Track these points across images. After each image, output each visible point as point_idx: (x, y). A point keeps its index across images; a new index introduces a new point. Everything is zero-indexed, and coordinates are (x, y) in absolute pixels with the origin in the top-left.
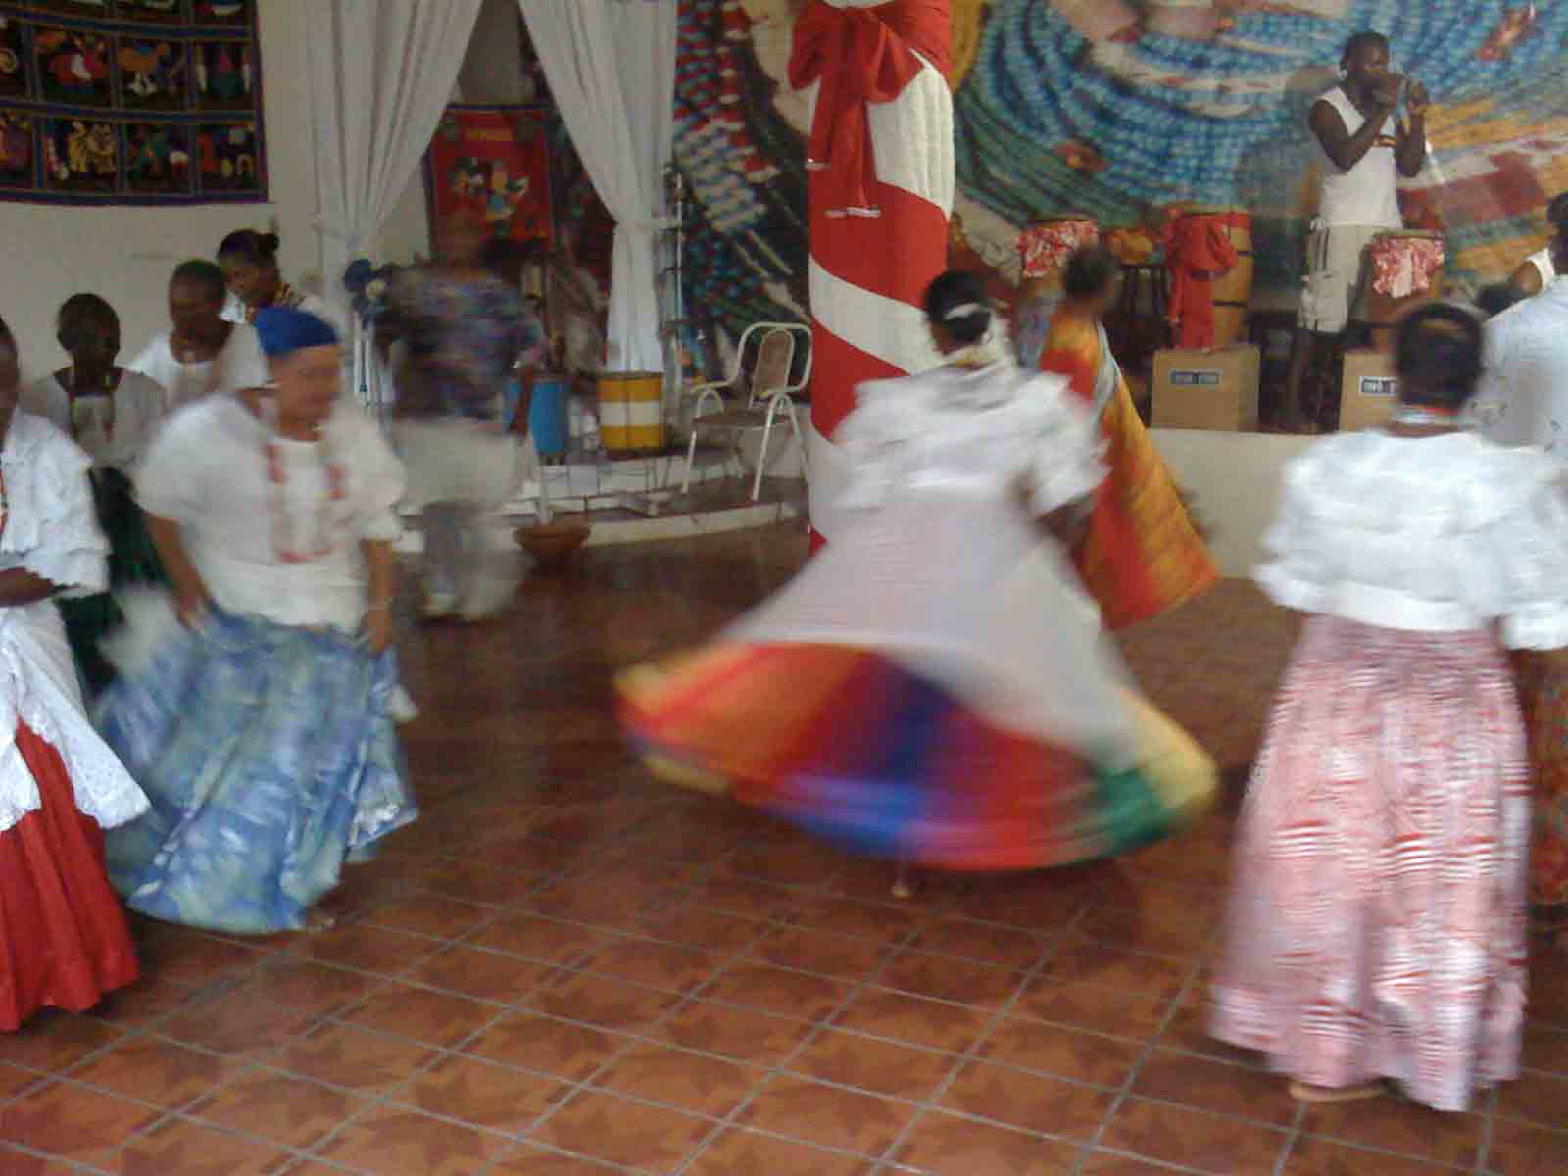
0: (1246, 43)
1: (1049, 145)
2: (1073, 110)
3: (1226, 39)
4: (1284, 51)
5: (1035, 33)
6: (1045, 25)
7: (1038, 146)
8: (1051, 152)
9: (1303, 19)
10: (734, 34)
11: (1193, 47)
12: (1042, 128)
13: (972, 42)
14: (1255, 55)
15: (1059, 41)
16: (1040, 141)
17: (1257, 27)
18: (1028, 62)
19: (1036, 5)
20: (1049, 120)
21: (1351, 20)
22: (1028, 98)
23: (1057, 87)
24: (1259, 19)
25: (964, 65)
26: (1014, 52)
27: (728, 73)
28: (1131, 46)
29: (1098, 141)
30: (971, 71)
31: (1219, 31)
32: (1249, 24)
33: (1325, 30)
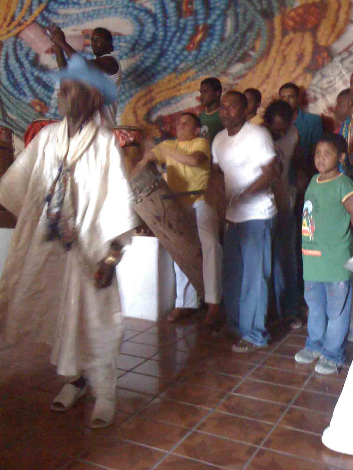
1: (28, 102)
2: (35, 85)
3: (88, 48)
5: (18, 52)
6: (22, 48)
7: (24, 102)
8: (28, 105)
9: (117, 37)
12: (25, 94)
15: (27, 55)
16: (24, 99)
18: (17, 65)
19: (19, 40)
20: (26, 90)
22: (19, 80)
23: (28, 75)
26: (12, 62)
29: (45, 99)
31: (85, 45)
33: (126, 42)
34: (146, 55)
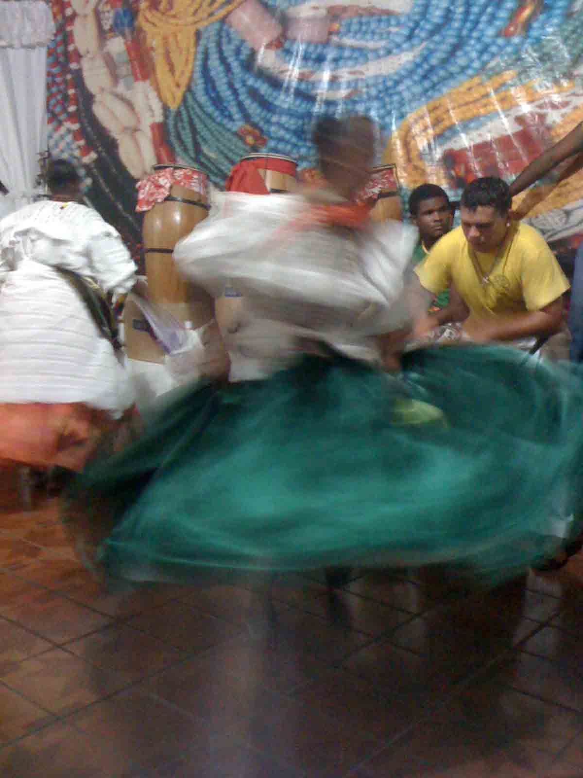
0: (348, 41)
1: (235, 129)
2: (247, 102)
3: (335, 39)
4: (371, 44)
5: (224, 48)
6: (230, 41)
7: (229, 130)
8: (235, 134)
9: (384, 17)
10: (73, 66)
11: (316, 47)
12: (230, 117)
13: (191, 58)
14: (353, 49)
15: (238, 52)
16: (229, 125)
17: (354, 27)
18: (221, 69)
19: (225, 28)
20: (234, 110)
21: (415, 14)
22: (222, 94)
23: (238, 86)
24: (355, 20)
25: (187, 74)
26: (214, 62)
27: (71, 92)
28: (279, 51)
29: (261, 124)
30: (191, 79)
31: (330, 33)
32: (349, 25)
33: (398, 24)
34: (432, 46)
